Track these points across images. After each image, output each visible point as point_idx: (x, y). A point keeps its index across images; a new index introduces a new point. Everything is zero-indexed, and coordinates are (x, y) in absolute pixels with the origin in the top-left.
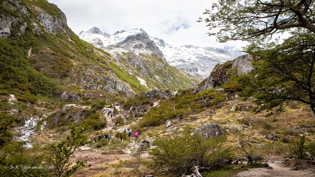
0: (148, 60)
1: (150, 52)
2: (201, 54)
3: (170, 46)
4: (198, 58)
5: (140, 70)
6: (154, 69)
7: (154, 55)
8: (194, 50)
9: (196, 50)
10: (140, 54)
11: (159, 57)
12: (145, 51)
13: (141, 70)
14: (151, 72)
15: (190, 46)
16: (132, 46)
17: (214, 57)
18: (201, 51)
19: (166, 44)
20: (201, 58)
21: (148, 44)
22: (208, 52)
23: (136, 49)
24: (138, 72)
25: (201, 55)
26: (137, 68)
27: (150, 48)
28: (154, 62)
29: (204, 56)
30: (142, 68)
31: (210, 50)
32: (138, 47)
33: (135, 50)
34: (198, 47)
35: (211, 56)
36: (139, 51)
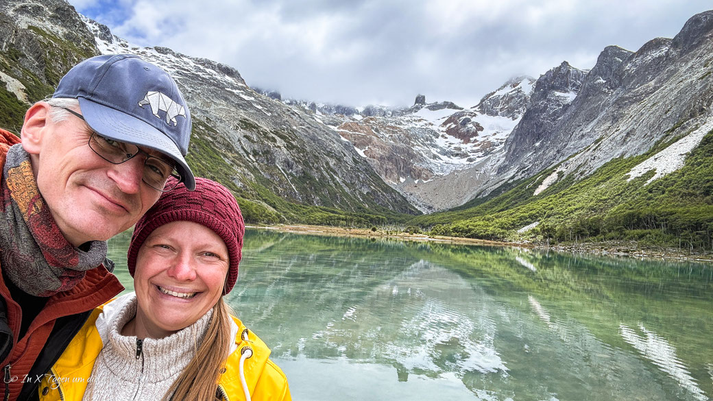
0: (49, 43)
1: (60, 30)
2: (186, 68)
3: (122, 42)
4: (180, 74)
5: (17, 58)
6: (65, 67)
7: (70, 38)
8: (173, 59)
9: (178, 59)
10: (30, 27)
11: (84, 45)
12: (49, 25)
13: (20, 58)
14: (53, 71)
15: (166, 49)
16: (14, 6)
17: (214, 80)
18: (188, 64)
19: (114, 38)
20: (186, 75)
21: (58, 10)
22: (202, 67)
23: (22, 14)
24: (10, 63)
25: (188, 71)
26: (9, 52)
27: (63, 21)
28: (65, 51)
29: (193, 74)
30: (23, 56)
31: (206, 65)
32: (28, 12)
33: (19, 16)
34: (182, 55)
35: (207, 77)
36: (29, 20)
